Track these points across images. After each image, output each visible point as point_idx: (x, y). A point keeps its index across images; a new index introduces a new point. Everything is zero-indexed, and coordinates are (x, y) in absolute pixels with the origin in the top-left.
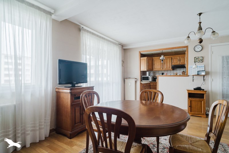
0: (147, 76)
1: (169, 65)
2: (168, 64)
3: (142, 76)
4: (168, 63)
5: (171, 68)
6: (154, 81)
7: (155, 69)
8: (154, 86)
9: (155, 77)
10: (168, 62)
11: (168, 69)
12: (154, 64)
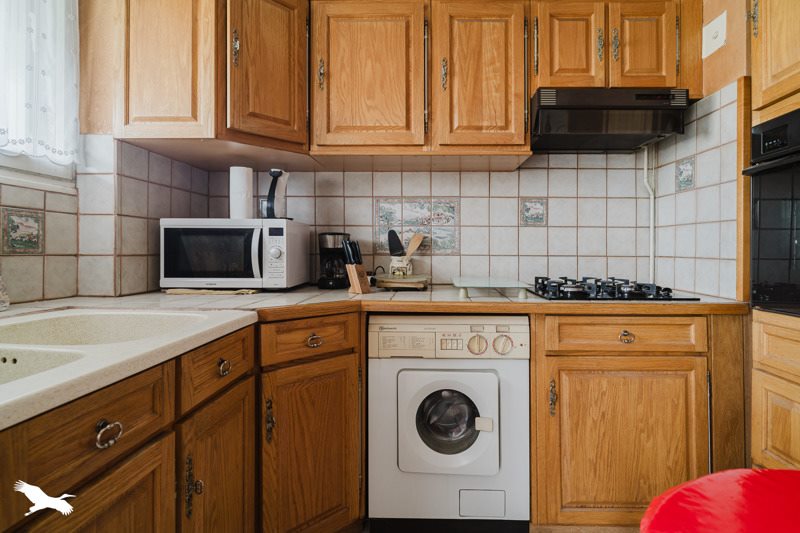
0: (240, 213)
1: (497, 97)
2: (491, 81)
3: (166, 223)
4: (487, 71)
5: (516, 130)
6: (323, 285)
7: (330, 139)
8: (315, 369)
9: (330, 242)
10: (486, 56)
11: (487, 136)
12: (317, 69)
